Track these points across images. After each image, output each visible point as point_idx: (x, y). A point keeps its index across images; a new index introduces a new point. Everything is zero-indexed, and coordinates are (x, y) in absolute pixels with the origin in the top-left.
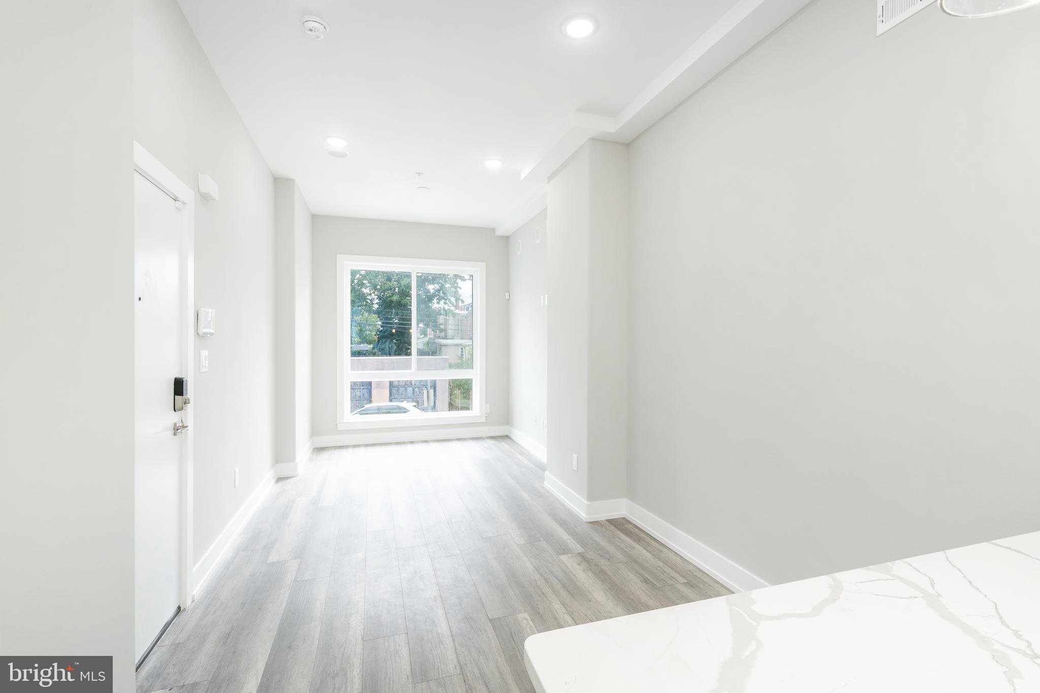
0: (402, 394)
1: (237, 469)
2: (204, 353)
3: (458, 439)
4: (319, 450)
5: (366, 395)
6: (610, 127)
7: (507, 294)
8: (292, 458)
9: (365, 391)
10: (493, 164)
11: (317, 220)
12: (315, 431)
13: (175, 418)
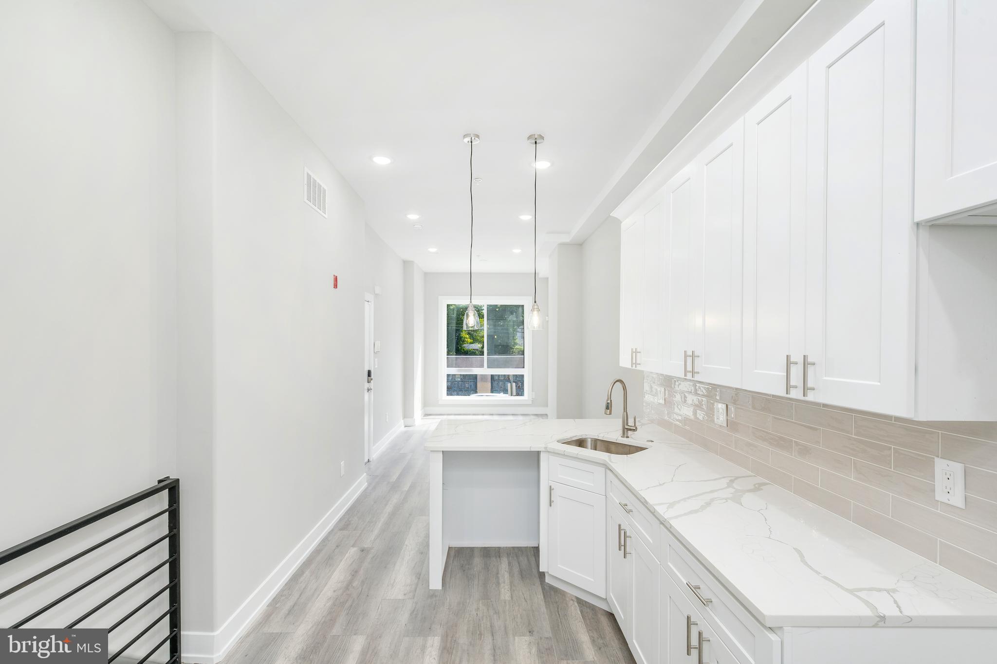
0: (501, 387)
1: (387, 413)
2: (376, 360)
3: (512, 415)
4: (426, 415)
5: (473, 387)
6: (566, 239)
7: (547, 317)
8: (412, 416)
9: (472, 384)
10: (517, 251)
11: (426, 274)
12: (425, 404)
13: (367, 385)
